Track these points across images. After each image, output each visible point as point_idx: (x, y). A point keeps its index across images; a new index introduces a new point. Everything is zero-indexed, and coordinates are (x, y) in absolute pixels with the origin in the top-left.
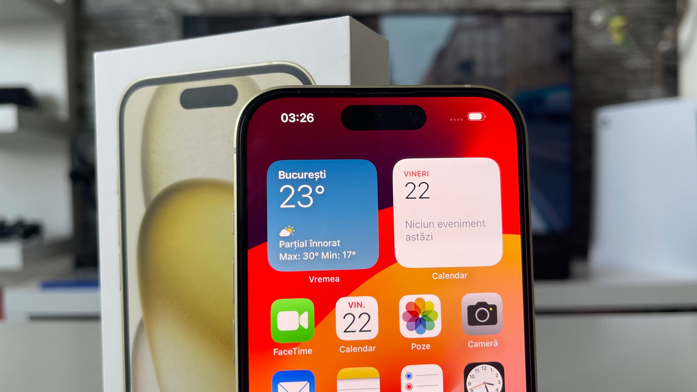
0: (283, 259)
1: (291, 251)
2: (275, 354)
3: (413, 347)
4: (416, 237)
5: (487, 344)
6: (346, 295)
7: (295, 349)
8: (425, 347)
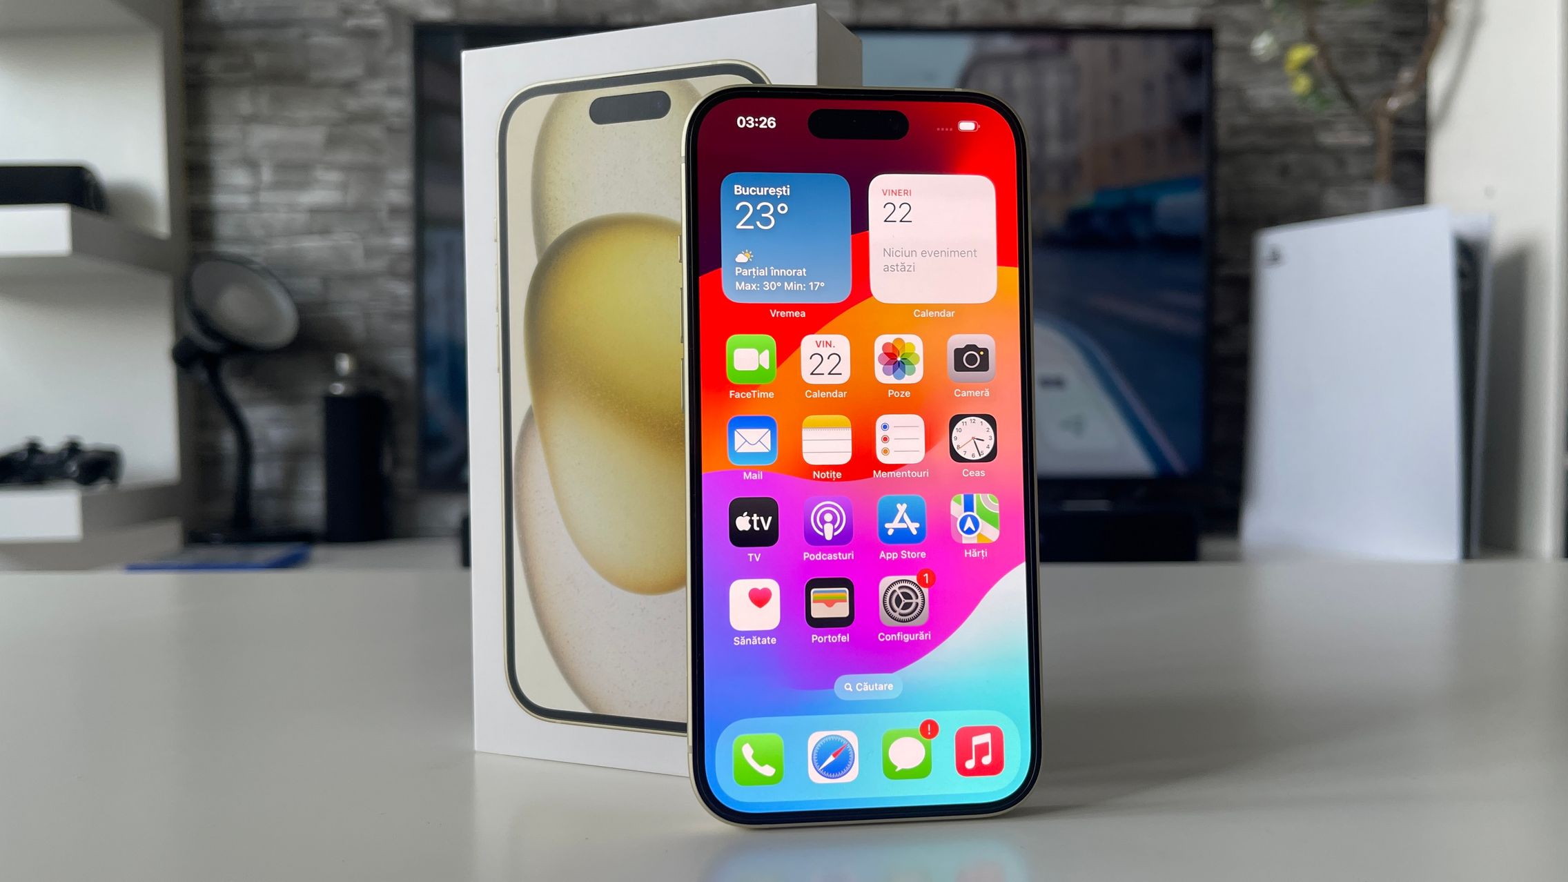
0: (740, 288)
1: (748, 279)
2: (731, 397)
3: (890, 394)
4: (895, 268)
5: (977, 393)
6: (813, 332)
7: (754, 392)
8: (904, 395)
